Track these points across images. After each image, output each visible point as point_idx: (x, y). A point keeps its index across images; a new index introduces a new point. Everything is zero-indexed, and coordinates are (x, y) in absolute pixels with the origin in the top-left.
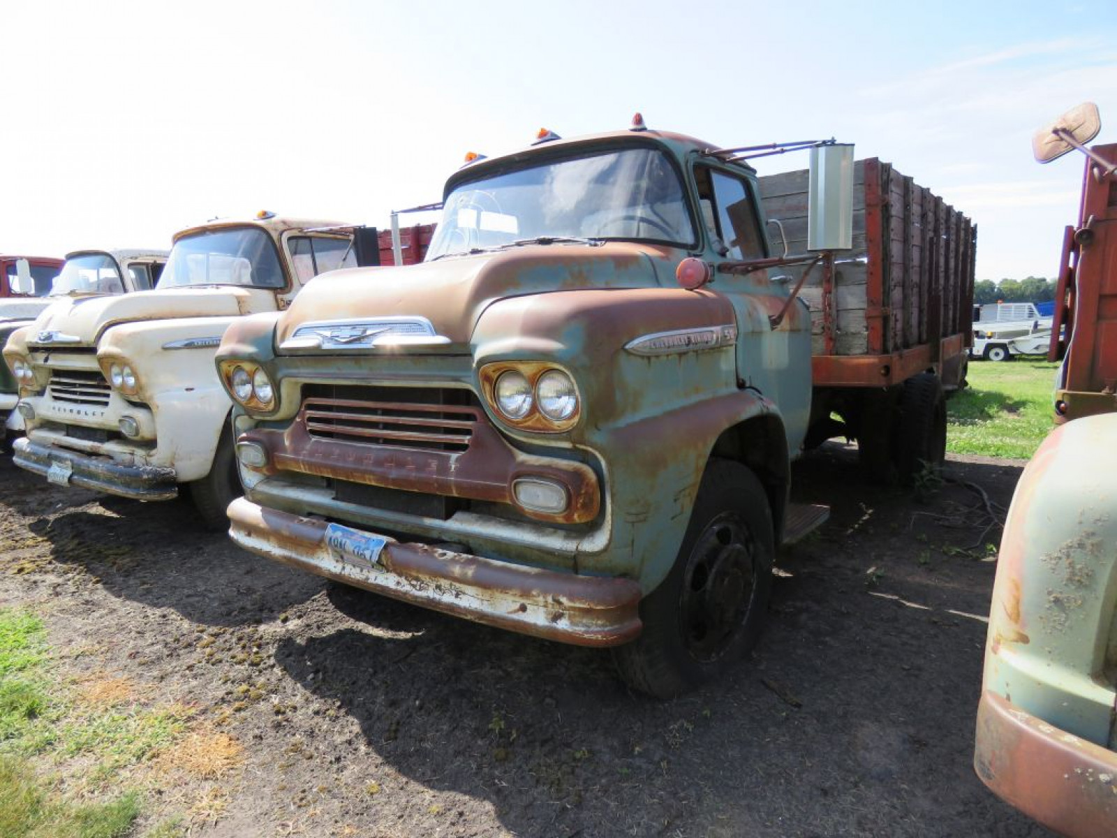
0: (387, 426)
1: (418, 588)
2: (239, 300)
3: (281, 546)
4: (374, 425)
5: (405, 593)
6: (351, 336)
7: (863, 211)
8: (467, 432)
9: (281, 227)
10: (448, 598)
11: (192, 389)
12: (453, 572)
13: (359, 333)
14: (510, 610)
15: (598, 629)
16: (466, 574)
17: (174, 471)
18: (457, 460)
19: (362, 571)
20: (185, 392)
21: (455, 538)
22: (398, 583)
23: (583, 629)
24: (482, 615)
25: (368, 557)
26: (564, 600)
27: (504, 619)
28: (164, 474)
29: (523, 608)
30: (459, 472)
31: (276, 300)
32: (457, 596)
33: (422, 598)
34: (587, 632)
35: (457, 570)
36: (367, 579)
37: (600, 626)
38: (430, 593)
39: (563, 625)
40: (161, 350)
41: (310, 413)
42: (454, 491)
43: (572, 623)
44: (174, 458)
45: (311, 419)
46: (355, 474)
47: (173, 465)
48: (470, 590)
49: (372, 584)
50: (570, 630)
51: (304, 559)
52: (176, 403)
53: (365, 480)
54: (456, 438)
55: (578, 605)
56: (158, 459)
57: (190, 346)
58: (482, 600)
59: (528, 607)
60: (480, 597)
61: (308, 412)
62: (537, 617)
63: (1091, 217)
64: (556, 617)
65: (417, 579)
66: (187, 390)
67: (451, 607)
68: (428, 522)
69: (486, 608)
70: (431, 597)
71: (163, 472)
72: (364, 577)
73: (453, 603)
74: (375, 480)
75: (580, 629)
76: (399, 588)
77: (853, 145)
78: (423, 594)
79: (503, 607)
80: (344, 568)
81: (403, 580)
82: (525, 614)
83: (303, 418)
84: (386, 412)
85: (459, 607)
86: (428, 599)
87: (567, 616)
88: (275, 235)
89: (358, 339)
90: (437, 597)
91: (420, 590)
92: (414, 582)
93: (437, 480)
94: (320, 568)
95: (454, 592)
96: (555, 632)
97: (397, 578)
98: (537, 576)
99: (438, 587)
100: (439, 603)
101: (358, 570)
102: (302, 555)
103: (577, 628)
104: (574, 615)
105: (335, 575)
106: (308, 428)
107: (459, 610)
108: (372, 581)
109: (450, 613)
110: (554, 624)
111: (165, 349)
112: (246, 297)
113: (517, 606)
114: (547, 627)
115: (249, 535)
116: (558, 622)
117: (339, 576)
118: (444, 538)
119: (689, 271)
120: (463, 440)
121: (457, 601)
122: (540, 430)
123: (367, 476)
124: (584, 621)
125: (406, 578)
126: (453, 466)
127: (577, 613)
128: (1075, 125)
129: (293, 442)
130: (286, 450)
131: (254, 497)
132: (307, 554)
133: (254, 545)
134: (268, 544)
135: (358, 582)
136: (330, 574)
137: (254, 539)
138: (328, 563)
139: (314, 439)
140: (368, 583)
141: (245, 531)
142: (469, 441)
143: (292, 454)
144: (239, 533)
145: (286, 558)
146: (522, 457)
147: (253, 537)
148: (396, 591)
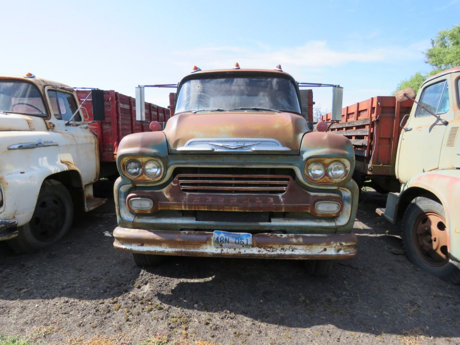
0: (236, 185)
1: (271, 251)
2: (29, 122)
3: (171, 247)
4: (231, 185)
5: (265, 254)
6: (237, 146)
7: (307, 107)
8: (286, 186)
9: (43, 84)
10: (288, 252)
11: (23, 173)
12: (293, 242)
13: (243, 145)
14: (319, 251)
15: (353, 252)
16: (299, 241)
17: (16, 221)
18: (282, 197)
19: (235, 249)
20: (21, 174)
21: (279, 229)
22: (259, 251)
23: (349, 253)
24: (307, 256)
25: (245, 242)
26: (344, 244)
27: (317, 255)
28: (11, 223)
29: (325, 250)
30: (285, 202)
31: (46, 123)
32: (293, 251)
33: (274, 255)
34: (350, 253)
35: (294, 240)
36: (240, 252)
37: (353, 250)
38: (279, 252)
39: (342, 252)
40: (7, 150)
41: (181, 181)
42: (283, 209)
43: (345, 251)
44: (15, 213)
45: (182, 184)
46: (225, 207)
47: (14, 217)
48: (299, 247)
49: (243, 254)
50: (345, 254)
51: (192, 250)
52: (18, 181)
53: (231, 209)
54: (279, 188)
55: (349, 244)
56: (4, 215)
57: (21, 148)
58: (305, 250)
59: (327, 249)
60: (305, 249)
61: (180, 181)
62: (331, 252)
63: (378, 116)
64: (339, 250)
65: (271, 248)
66: (21, 173)
67: (291, 256)
68: (262, 224)
69: (308, 253)
70: (280, 253)
71: (10, 222)
72: (237, 252)
73: (291, 254)
74: (238, 209)
75: (348, 253)
76: (260, 253)
77: (343, 88)
78: (275, 253)
79: (316, 251)
80: (222, 250)
81: (262, 249)
82: (326, 252)
83: (178, 184)
84: (236, 179)
85: (295, 255)
86: (279, 255)
87: (343, 249)
88: (41, 88)
89: (241, 148)
90: (282, 252)
91: (272, 252)
92: (269, 249)
93: (275, 206)
95: (291, 250)
96: (339, 256)
97: (258, 249)
98: (328, 237)
99: (283, 249)
100: (285, 255)
101: (233, 250)
102: (190, 249)
103: (347, 253)
104: (345, 248)
105: (218, 254)
106: (181, 189)
107: (295, 256)
109: (291, 259)
110: (338, 253)
111: (9, 149)
112: (31, 120)
113: (323, 249)
114: (336, 254)
115: (142, 245)
116: (340, 252)
117: (221, 254)
118: (272, 229)
119: (322, 126)
120: (283, 189)
121: (293, 253)
122: (325, 183)
123: (234, 207)
124: (349, 250)
125: (264, 248)
126: (282, 200)
127: (346, 247)
128: (408, 93)
129: (172, 196)
130: (167, 200)
131: (135, 226)
132: (194, 248)
133: (148, 250)
134: (161, 247)
135: (234, 255)
136: (214, 254)
137: (147, 247)
138: (210, 249)
139: (188, 194)
140: (240, 254)
141: (138, 244)
142: (286, 189)
143: (172, 202)
144: (131, 245)
145: (177, 252)
146: (312, 194)
147: (146, 246)
148: (259, 254)
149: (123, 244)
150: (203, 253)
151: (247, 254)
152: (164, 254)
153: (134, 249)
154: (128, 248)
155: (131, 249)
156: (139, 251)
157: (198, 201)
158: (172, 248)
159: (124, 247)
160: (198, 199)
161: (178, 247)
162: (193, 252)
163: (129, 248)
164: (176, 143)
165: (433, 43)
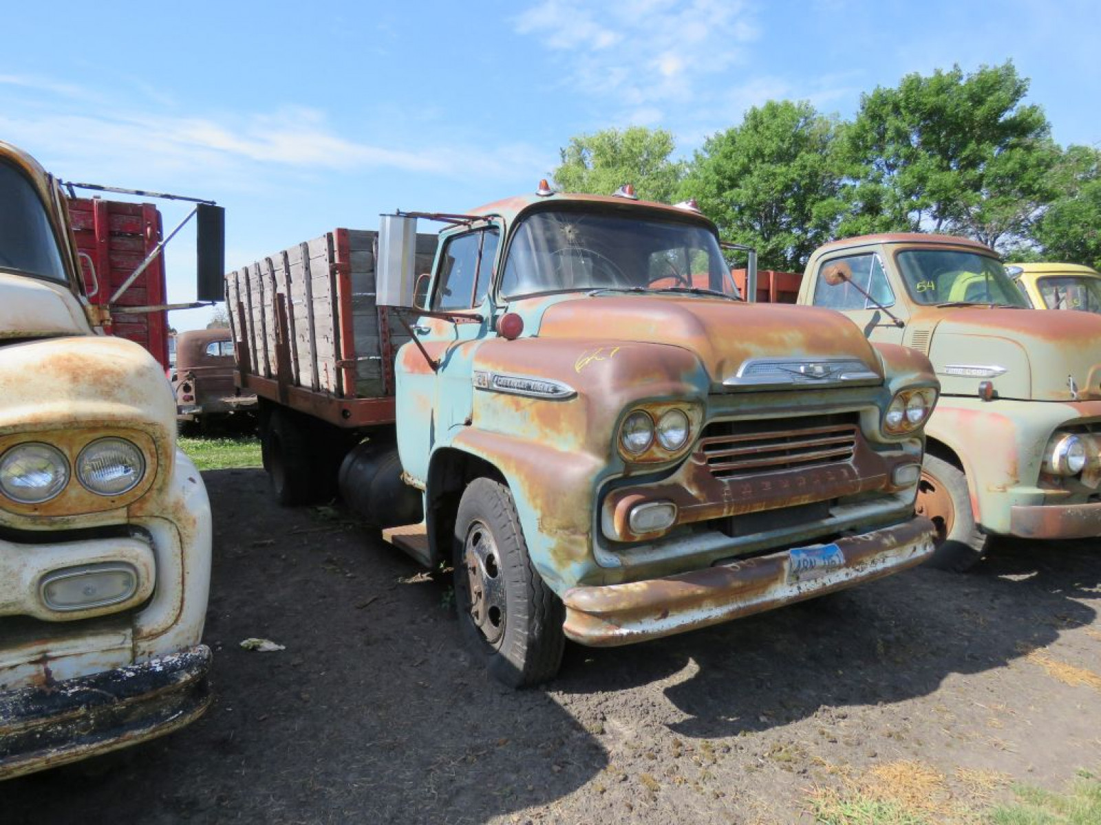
1: (861, 570)
5: (856, 577)
8: (851, 443)
12: (883, 544)
14: (909, 553)
16: (893, 541)
18: (853, 463)
19: (816, 581)
22: (847, 574)
27: (911, 560)
29: (915, 549)
30: (862, 473)
32: (884, 562)
33: (867, 575)
35: (885, 541)
36: (824, 584)
38: (869, 569)
39: (928, 549)
41: (709, 454)
42: (860, 488)
45: (711, 461)
48: (891, 553)
49: (830, 586)
51: (755, 601)
58: (897, 556)
59: (916, 547)
60: (895, 554)
61: (706, 453)
62: (920, 551)
64: (925, 546)
65: (858, 563)
69: (900, 560)
70: (871, 571)
72: (821, 584)
74: (809, 498)
76: (850, 577)
78: (867, 571)
79: (906, 554)
80: (799, 588)
81: (851, 570)
82: (916, 553)
83: (705, 461)
87: (928, 543)
92: (858, 567)
94: (778, 600)
97: (844, 572)
99: (873, 562)
100: (877, 572)
101: (813, 582)
105: (796, 597)
106: (712, 471)
108: (828, 584)
110: (926, 551)
113: (912, 549)
114: (925, 554)
120: (849, 450)
122: (901, 432)
125: (853, 568)
126: (856, 471)
129: (701, 489)
130: (693, 500)
131: (631, 576)
132: (756, 595)
133: (680, 622)
134: (700, 611)
135: (817, 591)
136: (790, 599)
137: (676, 617)
138: (782, 592)
139: (725, 480)
140: (826, 588)
141: (655, 615)
142: (854, 449)
143: (705, 502)
144: (641, 623)
145: (732, 613)
146: (884, 454)
147: (673, 615)
148: (850, 580)
149: (619, 626)
150: (773, 602)
151: (834, 584)
152: (710, 624)
153: (650, 631)
154: (635, 631)
155: (643, 632)
156: (662, 632)
157: (750, 492)
158: (720, 605)
159: (624, 631)
160: (748, 489)
161: (731, 601)
162: (758, 605)
163: (640, 632)
164: (720, 368)
165: (563, 154)
